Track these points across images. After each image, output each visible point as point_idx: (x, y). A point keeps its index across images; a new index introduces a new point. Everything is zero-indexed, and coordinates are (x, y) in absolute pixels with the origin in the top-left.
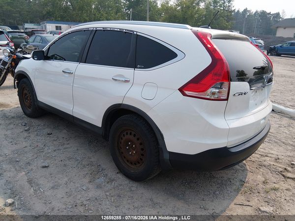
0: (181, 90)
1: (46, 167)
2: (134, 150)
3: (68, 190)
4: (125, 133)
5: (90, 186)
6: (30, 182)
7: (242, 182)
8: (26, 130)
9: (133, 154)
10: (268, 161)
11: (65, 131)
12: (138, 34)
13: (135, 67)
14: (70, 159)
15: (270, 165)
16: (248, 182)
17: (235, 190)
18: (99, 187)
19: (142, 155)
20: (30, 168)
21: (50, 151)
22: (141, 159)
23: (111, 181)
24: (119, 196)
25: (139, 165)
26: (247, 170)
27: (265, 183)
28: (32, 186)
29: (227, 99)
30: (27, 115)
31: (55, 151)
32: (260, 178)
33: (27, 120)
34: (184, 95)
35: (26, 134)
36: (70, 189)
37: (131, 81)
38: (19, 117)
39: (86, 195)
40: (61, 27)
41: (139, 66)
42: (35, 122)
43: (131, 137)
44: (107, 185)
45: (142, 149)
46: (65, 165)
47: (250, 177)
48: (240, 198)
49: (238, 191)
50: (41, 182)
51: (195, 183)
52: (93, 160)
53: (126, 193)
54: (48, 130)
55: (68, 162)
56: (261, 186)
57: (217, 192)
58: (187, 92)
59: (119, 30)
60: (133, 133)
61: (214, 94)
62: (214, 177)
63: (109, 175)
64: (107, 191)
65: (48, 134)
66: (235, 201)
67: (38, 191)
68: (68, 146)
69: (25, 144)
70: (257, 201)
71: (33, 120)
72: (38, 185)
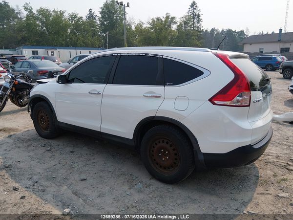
0: (211, 100)
1: (84, 180)
2: (167, 156)
3: (114, 197)
4: (157, 142)
5: (132, 192)
6: (75, 193)
7: (257, 177)
8: (48, 151)
9: (166, 159)
10: (271, 159)
11: (85, 148)
12: (163, 57)
13: (164, 84)
14: (102, 171)
15: (274, 162)
16: (261, 176)
17: (253, 184)
18: (140, 191)
19: (176, 159)
20: (69, 182)
21: (80, 166)
22: (175, 163)
23: (148, 186)
24: (161, 197)
25: (173, 168)
26: (257, 167)
27: (275, 176)
28: (79, 197)
29: (249, 106)
30: (43, 137)
31: (85, 166)
32: (270, 173)
33: (44, 141)
34: (214, 104)
35: (49, 154)
36: (116, 195)
37: (163, 96)
38: (34, 139)
39: (132, 199)
40: (37, 51)
41: (167, 84)
42: (53, 142)
43: (164, 145)
44: (147, 189)
45: (176, 154)
46: (101, 177)
47: (261, 173)
48: (260, 189)
49: (255, 184)
50: (86, 193)
51: (220, 181)
52: (123, 170)
53: (165, 194)
54: (68, 149)
55: (101, 174)
56: (272, 179)
57: (241, 186)
58: (216, 102)
59: (144, 55)
60: (165, 141)
61: (238, 101)
62: (233, 175)
63: (144, 181)
64: (150, 194)
65: (72, 152)
66: (257, 192)
67: (88, 200)
68: (95, 161)
69: (53, 163)
70: (274, 190)
71: (50, 141)
72: (85, 195)
